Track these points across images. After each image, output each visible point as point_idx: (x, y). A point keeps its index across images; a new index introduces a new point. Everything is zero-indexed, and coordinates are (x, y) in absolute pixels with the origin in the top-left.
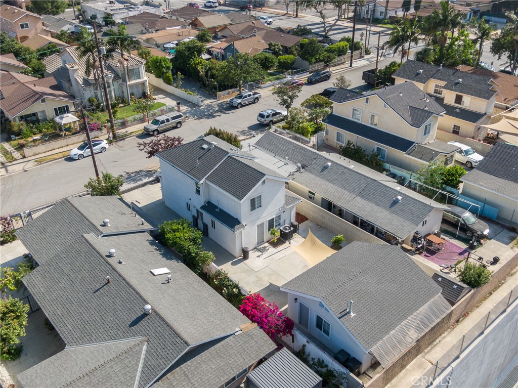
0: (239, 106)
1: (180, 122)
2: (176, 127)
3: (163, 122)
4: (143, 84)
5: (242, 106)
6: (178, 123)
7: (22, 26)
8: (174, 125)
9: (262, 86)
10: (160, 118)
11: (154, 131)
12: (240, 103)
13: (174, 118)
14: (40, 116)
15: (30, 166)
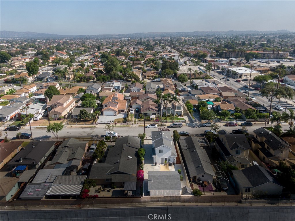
0: (205, 126)
1: (181, 126)
2: (179, 127)
3: (175, 124)
4: (181, 111)
5: (206, 127)
6: (180, 126)
7: (167, 86)
8: (179, 126)
9: (221, 122)
10: (175, 123)
11: (172, 126)
12: (206, 125)
13: (179, 124)
14: (148, 114)
15: (137, 126)
